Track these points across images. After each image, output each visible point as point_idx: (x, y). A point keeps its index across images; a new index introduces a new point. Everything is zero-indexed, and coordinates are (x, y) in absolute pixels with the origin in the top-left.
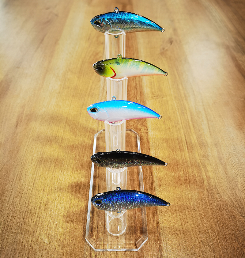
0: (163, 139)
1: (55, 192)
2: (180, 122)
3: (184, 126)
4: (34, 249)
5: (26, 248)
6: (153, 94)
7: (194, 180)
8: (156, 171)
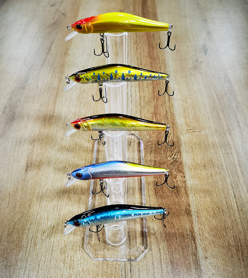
0: (206, 191)
1: (78, 265)
2: (225, 167)
3: (230, 173)
6: (188, 126)
8: (200, 238)
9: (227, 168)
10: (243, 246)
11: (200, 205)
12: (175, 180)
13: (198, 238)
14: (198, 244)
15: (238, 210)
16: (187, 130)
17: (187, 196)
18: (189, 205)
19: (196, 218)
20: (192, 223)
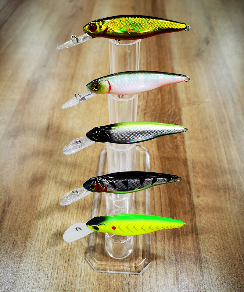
0: (201, 149)
2: (218, 132)
3: (222, 136)
4: (74, 251)
5: (66, 250)
6: (189, 100)
7: (234, 192)
8: (195, 182)
9: (220, 133)
10: (230, 189)
11: (195, 159)
12: (175, 140)
13: (192, 182)
14: (192, 187)
15: (228, 163)
16: (188, 103)
17: (185, 152)
18: (186, 159)
19: (192, 168)
20: (188, 171)
